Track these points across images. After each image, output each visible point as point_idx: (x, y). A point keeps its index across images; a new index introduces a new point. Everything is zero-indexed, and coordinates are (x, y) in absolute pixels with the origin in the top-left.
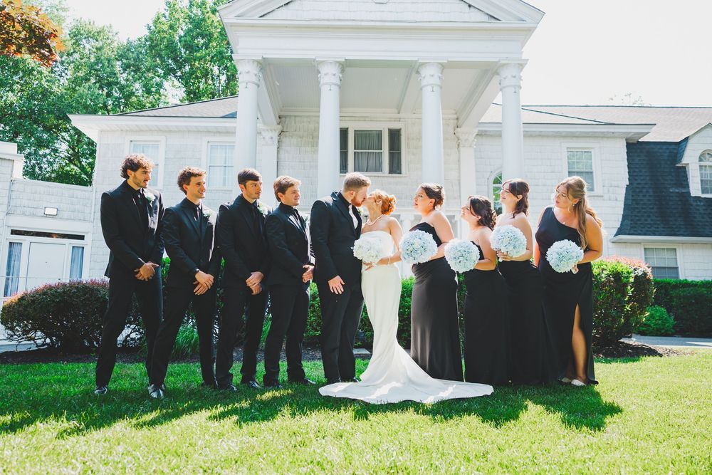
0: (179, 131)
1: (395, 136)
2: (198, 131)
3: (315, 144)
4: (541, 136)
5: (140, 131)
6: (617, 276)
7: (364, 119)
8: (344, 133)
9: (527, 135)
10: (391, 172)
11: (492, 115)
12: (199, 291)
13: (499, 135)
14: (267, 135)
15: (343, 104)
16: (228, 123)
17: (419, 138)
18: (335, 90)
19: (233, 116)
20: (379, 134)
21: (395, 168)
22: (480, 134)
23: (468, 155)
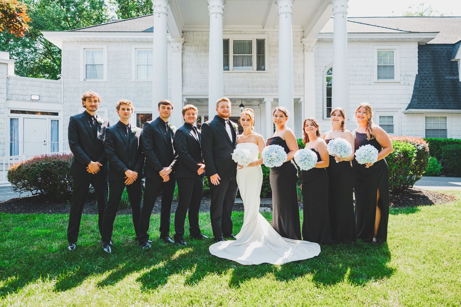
0: (115, 41)
1: (261, 44)
2: (128, 41)
3: (207, 51)
4: (360, 41)
5: (89, 41)
6: (405, 153)
7: (240, 32)
8: (226, 43)
9: (350, 41)
10: (259, 69)
11: (328, 27)
12: (128, 182)
13: (331, 41)
14: (175, 45)
15: (225, 23)
16: (148, 36)
17: (277, 46)
18: (220, 17)
19: (151, 30)
20: (250, 43)
21: (261, 66)
22: (319, 41)
23: (310, 57)
